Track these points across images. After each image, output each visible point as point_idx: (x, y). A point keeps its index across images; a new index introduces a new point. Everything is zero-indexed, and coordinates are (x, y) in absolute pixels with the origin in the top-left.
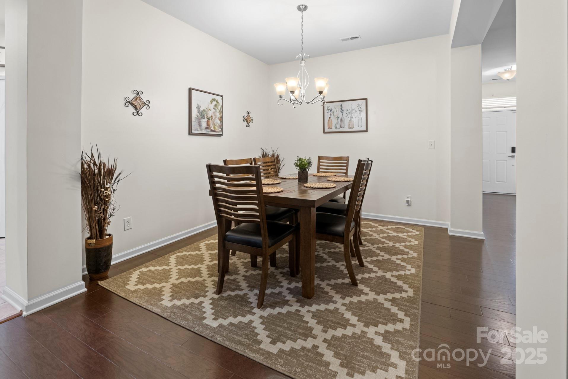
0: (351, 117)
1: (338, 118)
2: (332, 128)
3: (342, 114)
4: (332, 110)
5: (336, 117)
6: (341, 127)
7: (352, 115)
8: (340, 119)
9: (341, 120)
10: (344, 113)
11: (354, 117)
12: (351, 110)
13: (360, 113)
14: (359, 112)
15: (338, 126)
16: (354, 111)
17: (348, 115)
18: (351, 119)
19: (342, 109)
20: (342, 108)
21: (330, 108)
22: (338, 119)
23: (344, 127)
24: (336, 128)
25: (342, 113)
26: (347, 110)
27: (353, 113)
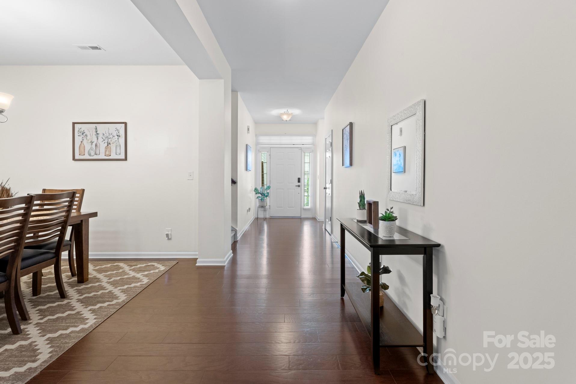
0: (108, 143)
1: (92, 142)
2: (84, 155)
3: (98, 139)
4: (84, 133)
5: (90, 141)
6: (96, 154)
7: (109, 140)
8: (94, 144)
9: (96, 145)
10: (99, 138)
11: (111, 143)
12: (108, 134)
13: (118, 139)
14: (117, 137)
15: (93, 153)
16: (111, 136)
17: (104, 140)
18: (108, 145)
19: (98, 133)
20: (97, 131)
21: (82, 130)
22: (92, 144)
23: (99, 154)
24: (90, 155)
25: (97, 137)
26: (104, 134)
27: (110, 138)
